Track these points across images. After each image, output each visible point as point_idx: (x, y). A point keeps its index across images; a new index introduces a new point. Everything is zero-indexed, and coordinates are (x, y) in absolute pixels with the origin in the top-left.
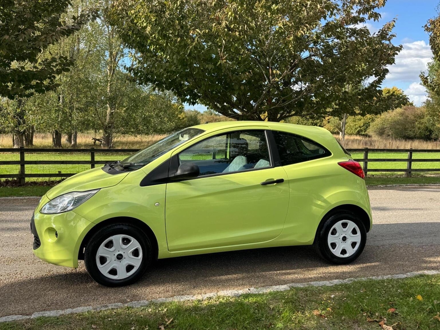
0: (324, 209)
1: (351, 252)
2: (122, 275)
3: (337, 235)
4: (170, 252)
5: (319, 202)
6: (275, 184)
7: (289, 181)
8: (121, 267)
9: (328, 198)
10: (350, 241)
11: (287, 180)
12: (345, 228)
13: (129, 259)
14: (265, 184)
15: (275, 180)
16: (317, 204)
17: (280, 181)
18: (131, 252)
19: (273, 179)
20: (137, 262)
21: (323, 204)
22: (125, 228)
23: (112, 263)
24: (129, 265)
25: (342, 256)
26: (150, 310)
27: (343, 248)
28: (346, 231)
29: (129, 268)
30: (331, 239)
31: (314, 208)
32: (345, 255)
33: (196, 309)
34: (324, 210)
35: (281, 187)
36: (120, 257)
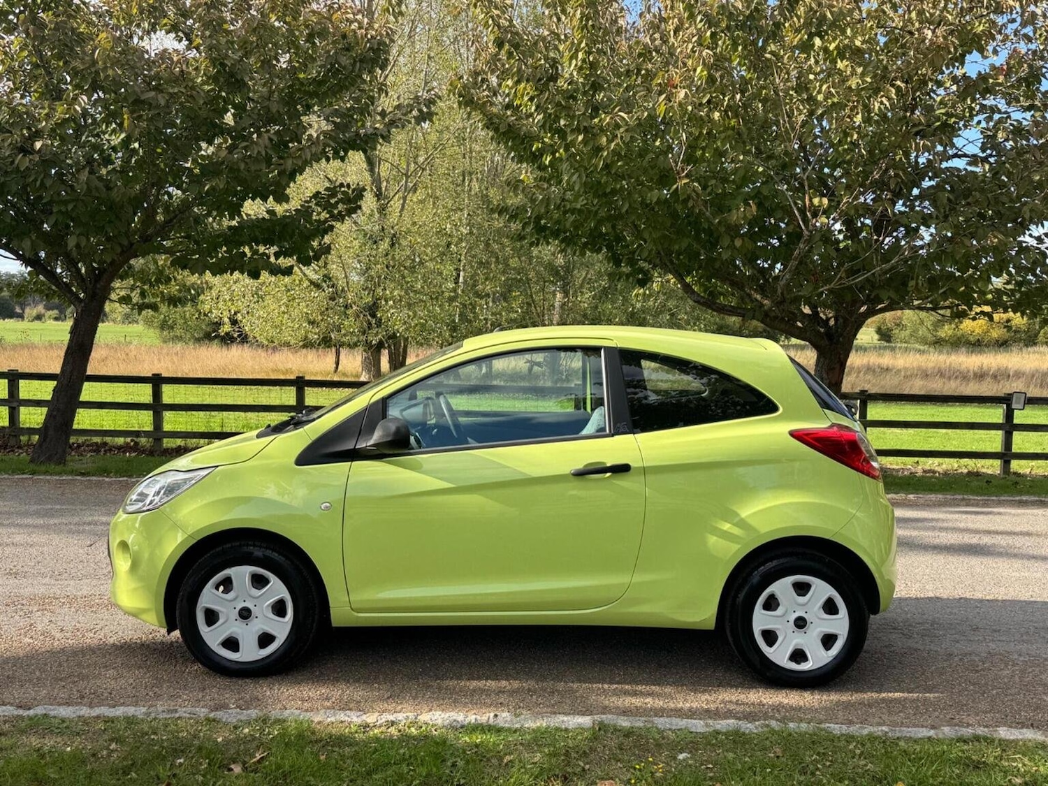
0: (739, 544)
1: (818, 658)
2: (250, 652)
3: (779, 611)
4: (356, 614)
5: (726, 526)
6: (608, 474)
7: (645, 470)
8: (248, 635)
9: (749, 516)
10: (819, 629)
11: (639, 468)
12: (804, 595)
13: (265, 621)
14: (581, 474)
15: (608, 465)
16: (720, 529)
17: (623, 469)
18: (268, 605)
19: (604, 463)
20: (282, 629)
21: (736, 531)
22: (258, 553)
23: (229, 626)
24: (264, 633)
25: (793, 666)
26: (246, 730)
27: (796, 645)
28: (807, 604)
29: (265, 640)
30: (761, 620)
31: (712, 540)
32: (803, 664)
33: (340, 741)
34: (739, 546)
35: (622, 482)
36: (245, 614)
